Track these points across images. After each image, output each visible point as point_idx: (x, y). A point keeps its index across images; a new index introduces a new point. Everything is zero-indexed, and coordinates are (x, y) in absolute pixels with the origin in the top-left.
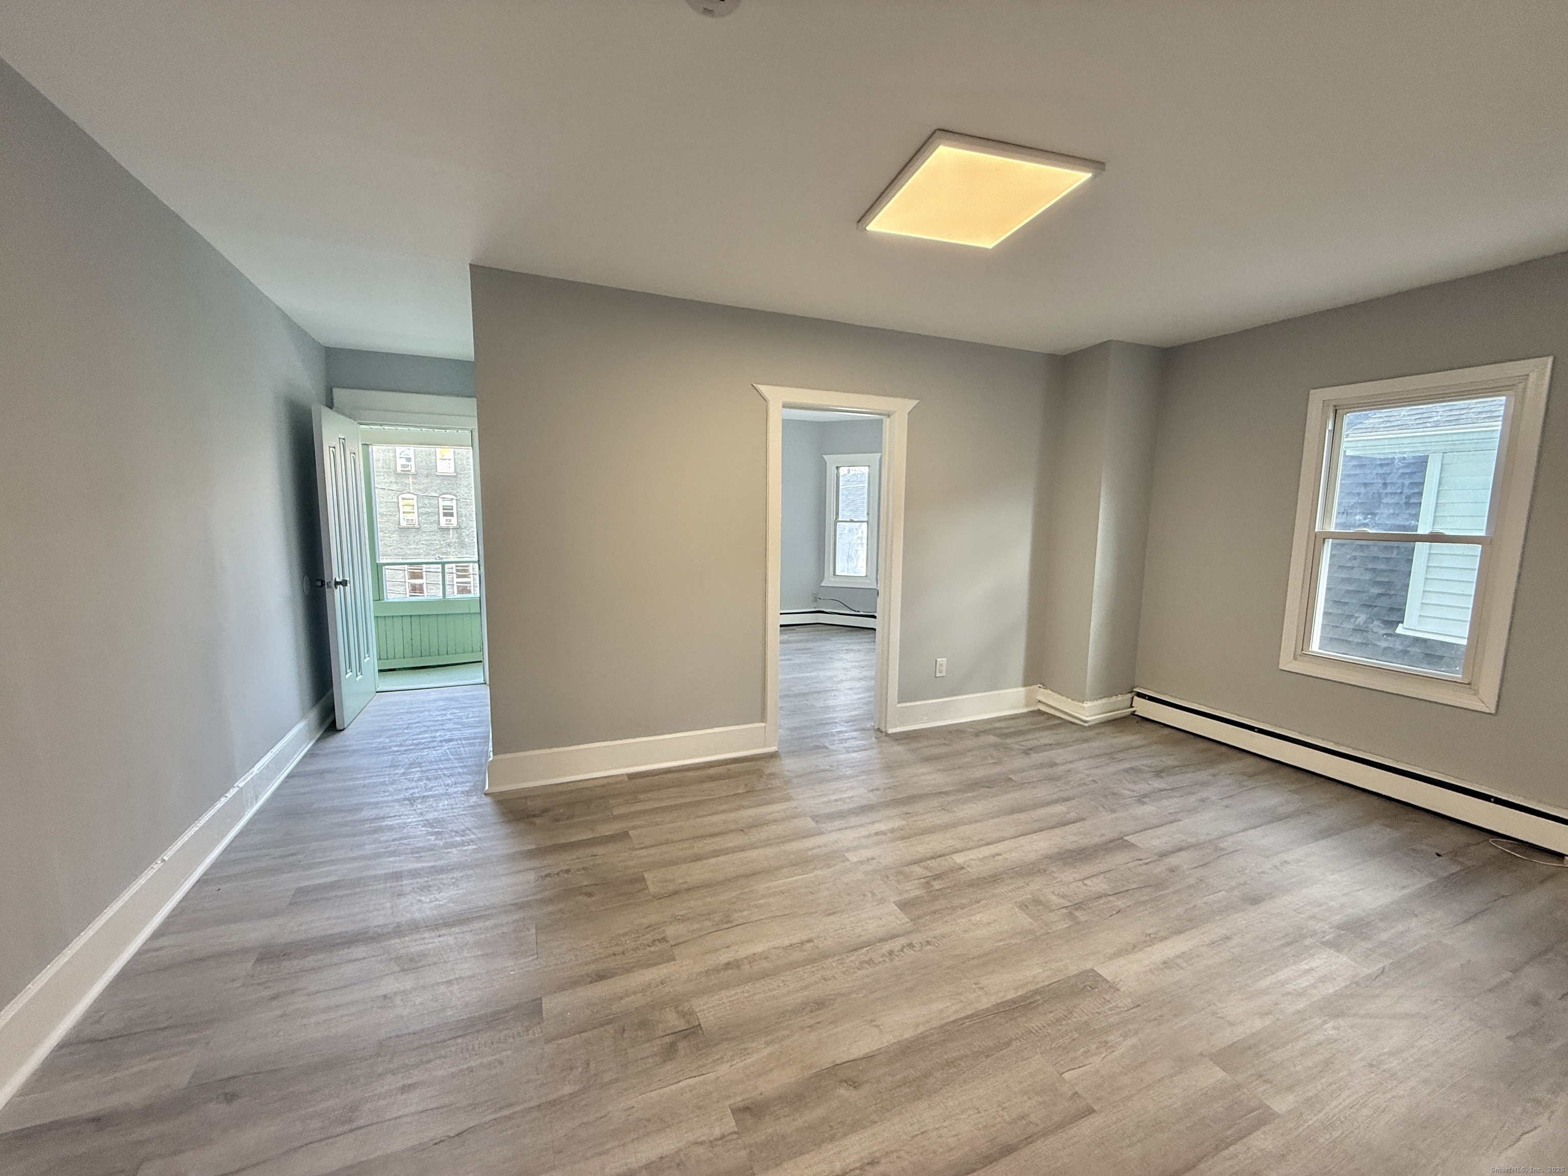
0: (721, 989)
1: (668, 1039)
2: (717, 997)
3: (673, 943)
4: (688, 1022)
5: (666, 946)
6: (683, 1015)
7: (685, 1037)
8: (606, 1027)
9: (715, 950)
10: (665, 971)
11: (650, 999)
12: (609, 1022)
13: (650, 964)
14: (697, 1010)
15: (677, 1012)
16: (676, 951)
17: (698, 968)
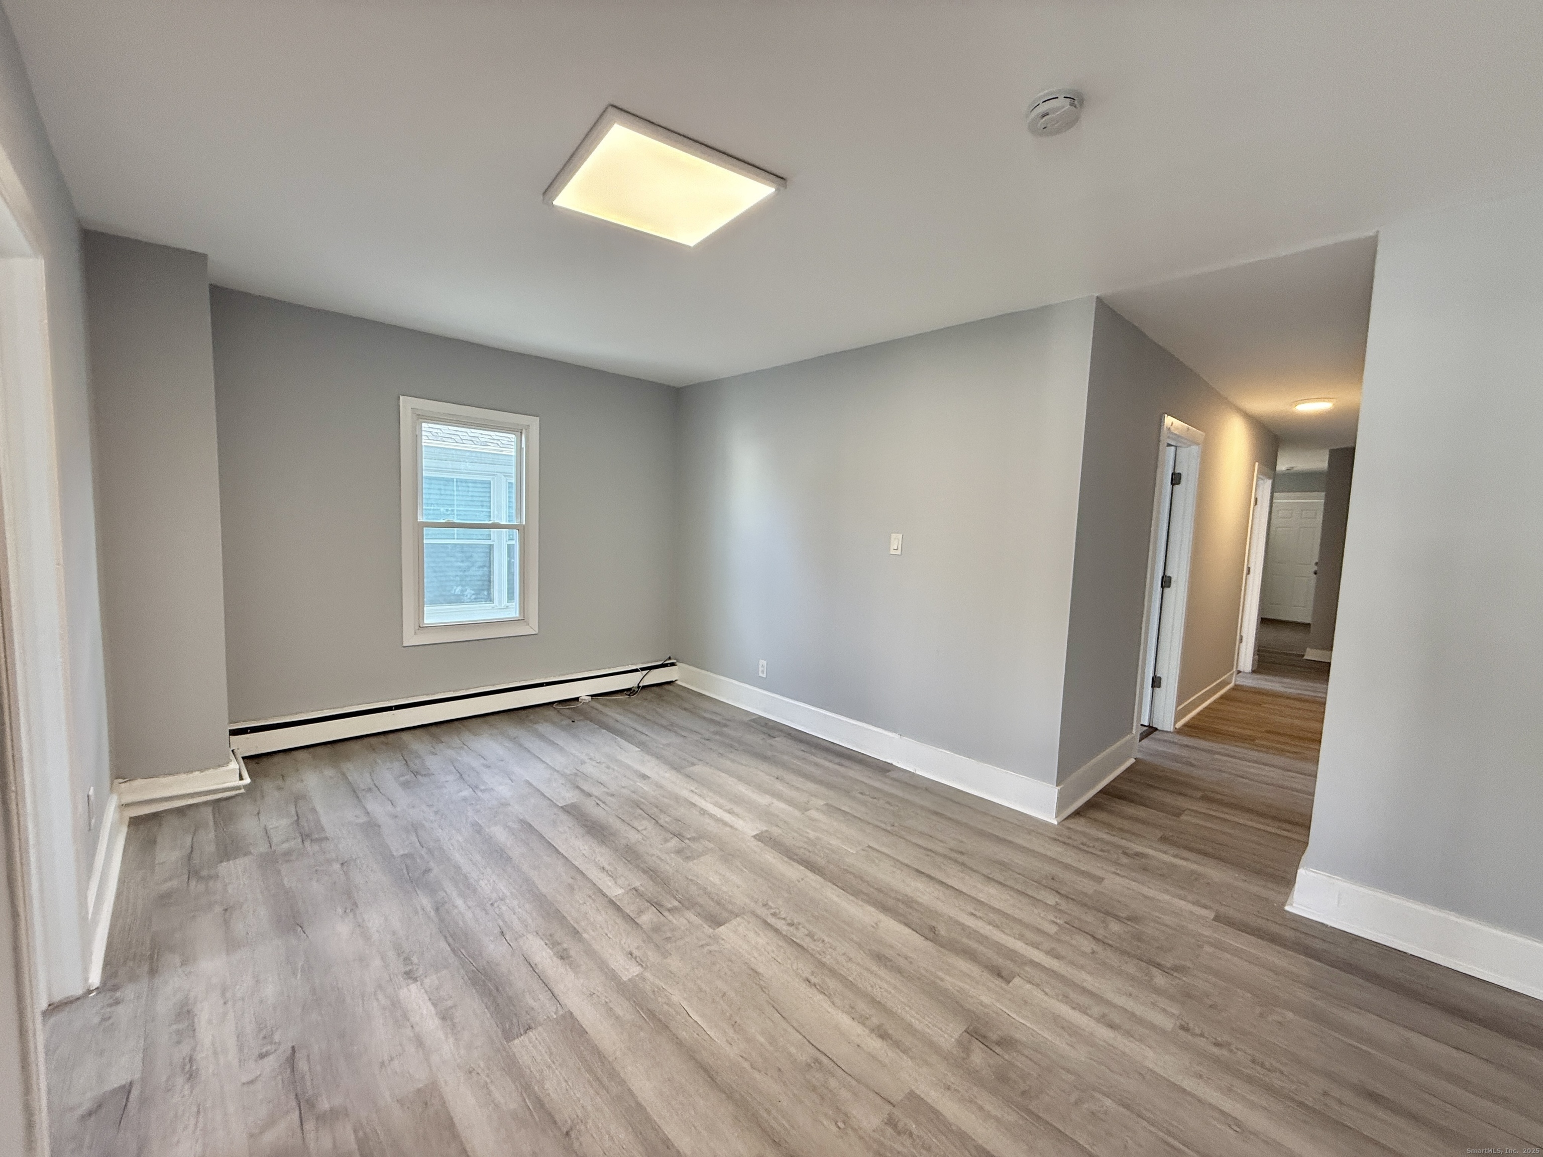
0: (916, 1030)
1: (998, 1050)
2: (927, 1030)
3: (888, 1108)
4: (970, 1042)
5: (897, 1113)
6: (967, 1050)
7: (985, 1037)
8: (1036, 1111)
9: (873, 1057)
10: (932, 1093)
11: (975, 1089)
12: (1030, 1113)
13: (935, 1116)
14: (953, 1040)
15: (968, 1055)
16: (898, 1097)
17: (906, 1062)
